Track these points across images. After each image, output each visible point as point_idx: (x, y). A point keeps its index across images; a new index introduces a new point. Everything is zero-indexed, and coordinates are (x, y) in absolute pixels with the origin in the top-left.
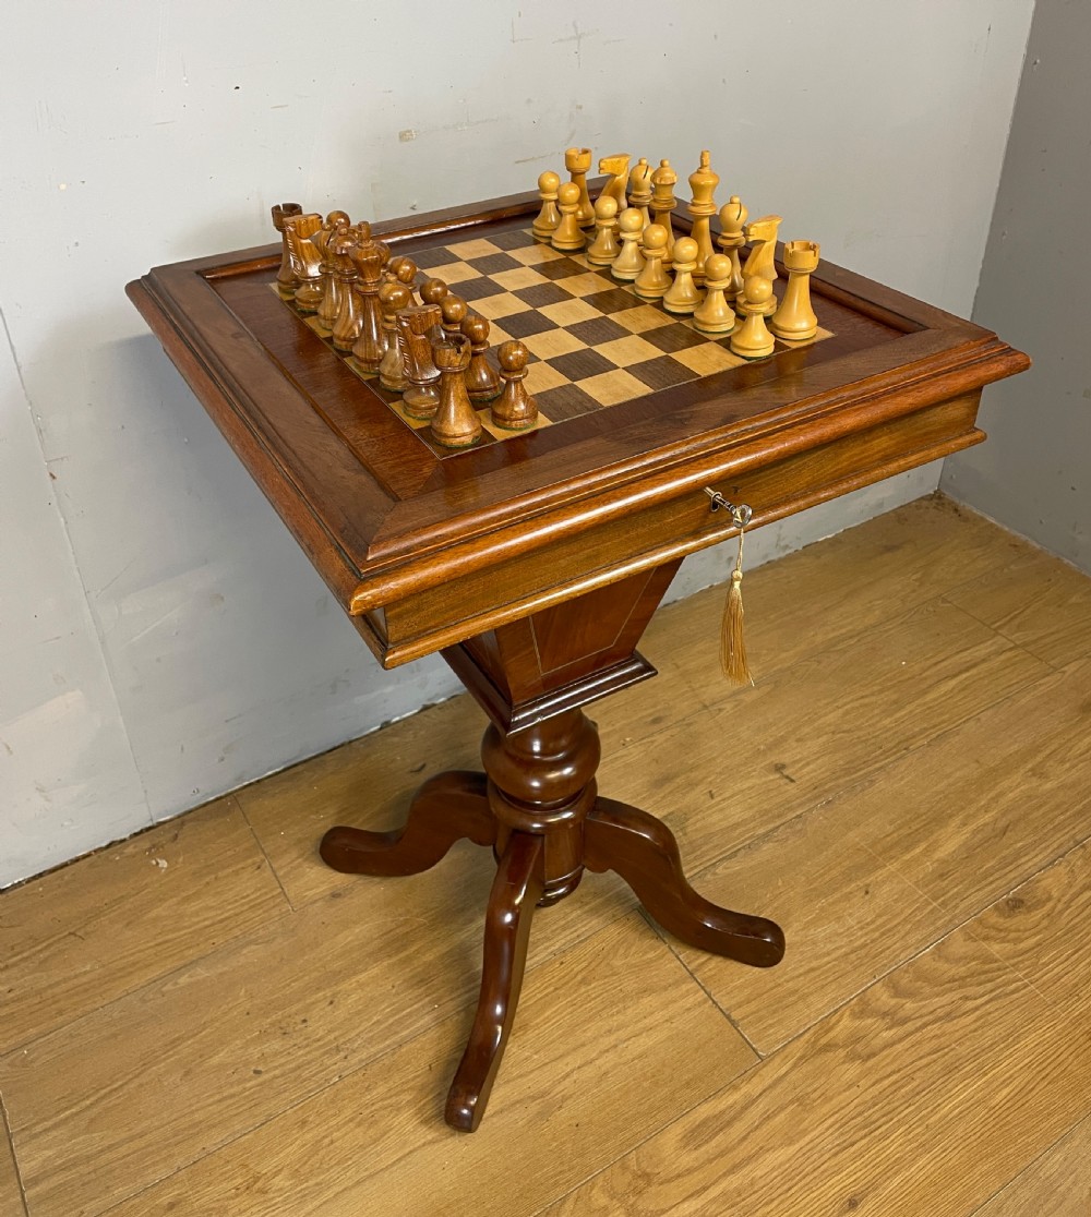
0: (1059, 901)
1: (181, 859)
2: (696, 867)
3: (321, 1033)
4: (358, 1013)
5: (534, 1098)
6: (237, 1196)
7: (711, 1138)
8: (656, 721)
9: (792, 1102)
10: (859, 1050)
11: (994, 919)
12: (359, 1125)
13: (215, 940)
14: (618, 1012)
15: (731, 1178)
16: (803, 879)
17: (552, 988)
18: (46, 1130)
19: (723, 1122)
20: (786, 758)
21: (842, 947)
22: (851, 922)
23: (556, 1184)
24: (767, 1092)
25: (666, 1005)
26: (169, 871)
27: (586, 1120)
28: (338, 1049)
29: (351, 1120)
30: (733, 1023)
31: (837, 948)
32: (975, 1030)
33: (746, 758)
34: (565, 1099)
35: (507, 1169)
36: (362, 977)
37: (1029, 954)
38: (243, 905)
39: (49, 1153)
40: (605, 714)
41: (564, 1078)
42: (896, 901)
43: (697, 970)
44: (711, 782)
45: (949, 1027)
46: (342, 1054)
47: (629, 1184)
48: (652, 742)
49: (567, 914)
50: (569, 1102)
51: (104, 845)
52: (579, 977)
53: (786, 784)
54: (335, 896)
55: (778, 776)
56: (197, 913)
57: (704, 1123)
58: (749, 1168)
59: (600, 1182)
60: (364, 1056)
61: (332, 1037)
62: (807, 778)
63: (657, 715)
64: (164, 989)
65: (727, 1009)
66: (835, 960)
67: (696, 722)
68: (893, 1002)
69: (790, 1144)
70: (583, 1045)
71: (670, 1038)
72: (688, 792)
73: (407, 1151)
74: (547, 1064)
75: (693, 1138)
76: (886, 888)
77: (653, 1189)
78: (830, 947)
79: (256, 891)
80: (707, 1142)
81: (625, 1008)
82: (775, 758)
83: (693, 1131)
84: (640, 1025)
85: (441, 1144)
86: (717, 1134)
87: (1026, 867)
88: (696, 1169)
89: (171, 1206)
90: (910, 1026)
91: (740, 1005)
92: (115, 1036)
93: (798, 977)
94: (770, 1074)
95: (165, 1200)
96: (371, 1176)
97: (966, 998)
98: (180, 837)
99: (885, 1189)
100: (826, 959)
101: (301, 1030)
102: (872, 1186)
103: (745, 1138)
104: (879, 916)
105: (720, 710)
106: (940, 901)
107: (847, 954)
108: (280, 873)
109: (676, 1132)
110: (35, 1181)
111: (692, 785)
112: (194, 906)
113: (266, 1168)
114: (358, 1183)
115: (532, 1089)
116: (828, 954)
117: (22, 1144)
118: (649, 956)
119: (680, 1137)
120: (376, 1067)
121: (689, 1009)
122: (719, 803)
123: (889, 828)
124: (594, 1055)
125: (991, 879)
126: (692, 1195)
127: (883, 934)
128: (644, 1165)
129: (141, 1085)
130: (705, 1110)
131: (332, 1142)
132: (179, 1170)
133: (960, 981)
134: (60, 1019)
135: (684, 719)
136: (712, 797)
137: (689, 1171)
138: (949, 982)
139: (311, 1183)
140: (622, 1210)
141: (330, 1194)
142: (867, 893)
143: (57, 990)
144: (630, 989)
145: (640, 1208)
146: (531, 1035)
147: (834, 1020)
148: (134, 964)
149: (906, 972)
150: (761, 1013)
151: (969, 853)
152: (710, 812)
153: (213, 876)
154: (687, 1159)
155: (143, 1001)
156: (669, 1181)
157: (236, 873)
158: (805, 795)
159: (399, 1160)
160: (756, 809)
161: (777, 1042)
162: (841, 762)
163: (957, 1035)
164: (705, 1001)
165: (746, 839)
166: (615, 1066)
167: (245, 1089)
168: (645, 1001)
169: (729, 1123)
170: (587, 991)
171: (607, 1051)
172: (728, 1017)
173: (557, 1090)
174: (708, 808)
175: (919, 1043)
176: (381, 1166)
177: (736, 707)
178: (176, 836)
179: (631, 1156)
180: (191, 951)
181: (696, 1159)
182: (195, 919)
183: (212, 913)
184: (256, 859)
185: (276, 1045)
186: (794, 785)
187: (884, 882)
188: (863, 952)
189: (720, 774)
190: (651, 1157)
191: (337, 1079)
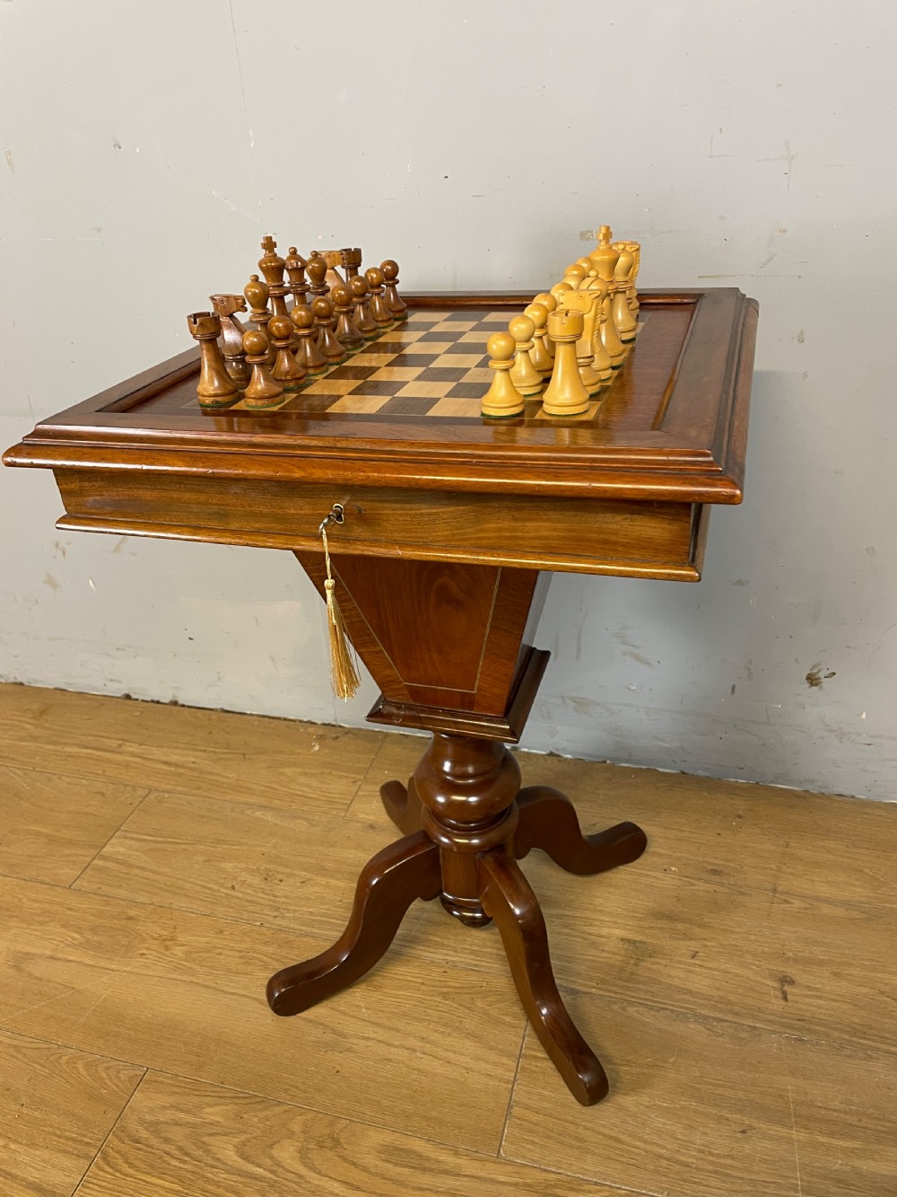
1: (326, 751)
2: (616, 993)
3: (280, 894)
4: (308, 899)
5: (334, 1032)
6: (156, 939)
7: (401, 1166)
8: (714, 872)
12: (241, 957)
13: (291, 804)
14: (442, 1032)
16: (697, 1074)
17: (420, 981)
18: (132, 839)
19: (422, 1165)
20: (801, 977)
21: (664, 1147)
22: (698, 1139)
23: (286, 1091)
24: (474, 1180)
25: (478, 1058)
26: (315, 753)
27: (345, 1074)
28: (277, 909)
29: (240, 951)
30: (508, 1114)
31: (659, 1145)
33: (763, 952)
34: (350, 1050)
35: (275, 1055)
36: (333, 882)
38: (324, 796)
39: (122, 850)
40: (677, 840)
41: (364, 1038)
42: (765, 1161)
43: (526, 1057)
44: (706, 946)
46: (276, 914)
47: (322, 1136)
48: (693, 885)
49: (485, 946)
50: (351, 1054)
51: (305, 720)
52: (445, 990)
53: (776, 997)
54: (372, 827)
55: (776, 985)
56: (300, 784)
57: (408, 1152)
59: (311, 1115)
60: (283, 924)
61: (282, 900)
62: (804, 1007)
63: (721, 868)
64: (246, 811)
65: (515, 1101)
66: (646, 1151)
67: (751, 895)
70: (398, 1031)
71: (454, 1080)
72: (675, 939)
73: (244, 993)
74: (365, 1020)
75: (390, 1152)
76: (767, 1144)
77: (331, 1154)
78: (655, 1138)
79: (340, 794)
80: (396, 1164)
81: (449, 1035)
82: (791, 971)
83: (396, 1149)
84: (446, 1054)
85: (263, 1007)
86: (405, 1166)
88: (369, 1172)
89: (130, 918)
91: (527, 1108)
92: (203, 817)
94: (491, 1171)
95: (132, 913)
96: (215, 989)
98: (339, 739)
100: (638, 1144)
101: (274, 883)
103: (421, 1189)
104: (730, 1157)
105: (786, 902)
107: (661, 1156)
108: (360, 793)
109: (387, 1138)
110: (104, 858)
111: (686, 936)
112: (302, 779)
113: (182, 938)
114: (205, 986)
115: (339, 1026)
116: (645, 1142)
117: (119, 837)
118: (508, 1019)
119: (384, 1143)
120: (283, 935)
121: (490, 1076)
122: (694, 965)
123: (837, 1104)
124: (397, 1043)
126: (344, 1182)
127: (716, 1172)
128: (343, 1135)
129: (186, 850)
130: (418, 1145)
131: (220, 954)
132: (152, 904)
134: (195, 792)
135: (741, 887)
136: (693, 957)
137: (364, 1169)
139: (189, 965)
140: (300, 1144)
141: (189, 978)
142: (743, 1132)
143: (209, 777)
144: (467, 1026)
145: (310, 1156)
146: (377, 995)
147: (586, 1187)
148: (248, 789)
150: (537, 1128)
152: (678, 965)
153: (329, 770)
154: (371, 1160)
155: (232, 810)
156: (345, 1160)
157: (341, 777)
158: (784, 1018)
159: (234, 994)
160: (721, 993)
161: (524, 1157)
162: (856, 1020)
164: (507, 1082)
165: (682, 1007)
166: (399, 1062)
167: (218, 891)
168: (469, 1043)
169: (424, 1170)
170: (440, 1003)
171: (407, 1049)
172: (510, 1107)
173: (351, 1041)
174: (680, 962)
176: (225, 989)
177: (806, 909)
178: (337, 738)
179: (342, 1121)
180: (277, 802)
181: (376, 1166)
182: (297, 787)
183: (307, 790)
184: (358, 777)
185: (256, 881)
186: (783, 1002)
187: (771, 1138)
188: (678, 1168)
189: (723, 946)
190: (353, 1135)
191: (258, 924)
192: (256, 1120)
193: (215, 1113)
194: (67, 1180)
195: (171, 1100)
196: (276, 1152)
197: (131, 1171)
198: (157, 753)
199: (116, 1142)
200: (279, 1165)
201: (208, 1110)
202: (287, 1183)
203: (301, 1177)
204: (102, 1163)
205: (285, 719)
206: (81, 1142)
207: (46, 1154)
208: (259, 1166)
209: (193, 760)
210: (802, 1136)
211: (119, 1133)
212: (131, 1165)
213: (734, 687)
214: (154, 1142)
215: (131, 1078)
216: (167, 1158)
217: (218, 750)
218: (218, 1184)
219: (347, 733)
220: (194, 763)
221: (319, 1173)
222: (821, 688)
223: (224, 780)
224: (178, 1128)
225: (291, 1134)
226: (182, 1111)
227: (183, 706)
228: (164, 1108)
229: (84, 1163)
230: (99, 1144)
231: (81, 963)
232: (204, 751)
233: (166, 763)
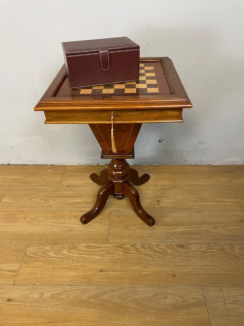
0: (192, 250)
1: (53, 171)
3: (50, 203)
4: (57, 203)
5: (70, 228)
6: (22, 218)
9: (107, 251)
10: (126, 251)
11: (175, 246)
12: (44, 218)
13: (47, 184)
14: (93, 223)
15: (87, 255)
18: (9, 197)
20: (161, 200)
22: (146, 232)
23: (62, 241)
24: (104, 248)
25: (101, 227)
26: (50, 172)
27: (74, 235)
28: (50, 207)
29: (44, 217)
32: (151, 260)
33: (154, 197)
35: (57, 235)
36: (62, 199)
37: (175, 255)
38: (55, 181)
39: (7, 200)
41: (76, 228)
42: (158, 233)
44: (143, 198)
45: (146, 257)
46: (50, 208)
47: (72, 247)
50: (74, 231)
51: (45, 164)
53: (157, 205)
54: (68, 186)
55: (157, 202)
56: (48, 179)
57: (90, 246)
58: (91, 256)
59: (68, 244)
60: (52, 209)
61: (51, 205)
62: (163, 205)
64: (36, 187)
65: (110, 232)
66: (136, 236)
67: (151, 187)
68: (140, 248)
69: (101, 257)
71: (97, 231)
76: (158, 230)
77: (74, 250)
78: (137, 233)
79: (59, 180)
80: (88, 248)
81: (94, 223)
82: (159, 199)
83: (88, 246)
84: (94, 227)
85: (52, 226)
86: (90, 248)
87: (191, 241)
88: (83, 251)
89: (14, 214)
90: (139, 253)
91: (113, 233)
92: (25, 190)
93: (127, 235)
94: (108, 245)
97: (154, 255)
99: (109, 272)
101: (48, 201)
102: (107, 271)
103: (95, 252)
104: (152, 234)
105: (158, 187)
106: (166, 237)
107: (139, 236)
108: (64, 179)
109: (85, 244)
110: (2, 203)
112: (48, 178)
113: (28, 216)
114: (38, 225)
116: (136, 234)
117: (5, 198)
120: (53, 212)
121: (104, 229)
123: (170, 221)
125: (182, 239)
126: (79, 254)
127: (149, 237)
128: (76, 246)
129: (23, 198)
130: (92, 244)
131: (39, 218)
132: (19, 211)
133: (156, 252)
134: (21, 185)
137: (82, 251)
138: (154, 250)
139: (32, 221)
140: (67, 249)
141: (33, 224)
142: (154, 229)
143: (24, 181)
144: (98, 221)
145: (70, 251)
147: (126, 244)
148: (35, 182)
149: (147, 244)
150: (115, 236)
151: (182, 233)
153: (55, 175)
154: (83, 249)
155: (33, 187)
156: (78, 250)
157: (58, 176)
158: (159, 208)
159: (45, 225)
160: (147, 206)
161: (114, 242)
162: (172, 206)
163: (146, 259)
164: (108, 229)
166: (85, 230)
167: (34, 205)
168: (99, 224)
169: (94, 248)
172: (109, 234)
173: (74, 229)
175: (138, 256)
176: (42, 224)
177: (161, 187)
178: (55, 167)
179: (76, 243)
180: (43, 184)
181: (84, 250)
182: (47, 180)
183: (50, 180)
184: (62, 176)
185: (43, 202)
186: (158, 205)
187: (159, 229)
188: (143, 237)
189: (147, 197)
190: (78, 245)
191: (46, 210)
192: (57, 247)
193: (47, 248)
194: (16, 268)
195: (36, 248)
196: (63, 252)
197: (31, 263)
198: (8, 177)
199: (26, 258)
200: (64, 254)
201: (45, 248)
202: (66, 257)
203: (69, 255)
204: (24, 263)
205: (40, 165)
206: (18, 260)
207: (10, 264)
208: (59, 255)
209: (18, 177)
210: (165, 227)
211: (26, 256)
212: (31, 262)
213: (144, 145)
214: (35, 256)
215: (25, 246)
216: (39, 258)
217: (24, 174)
218: (51, 260)
219: (57, 166)
220: (19, 178)
221: (73, 253)
222: (161, 143)
223: (28, 181)
224: (39, 252)
225: (65, 248)
226: (39, 249)
227: (11, 165)
228: (35, 249)
229: (20, 264)
230: (22, 259)
231: (5, 226)
232: (21, 175)
233: (11, 179)
